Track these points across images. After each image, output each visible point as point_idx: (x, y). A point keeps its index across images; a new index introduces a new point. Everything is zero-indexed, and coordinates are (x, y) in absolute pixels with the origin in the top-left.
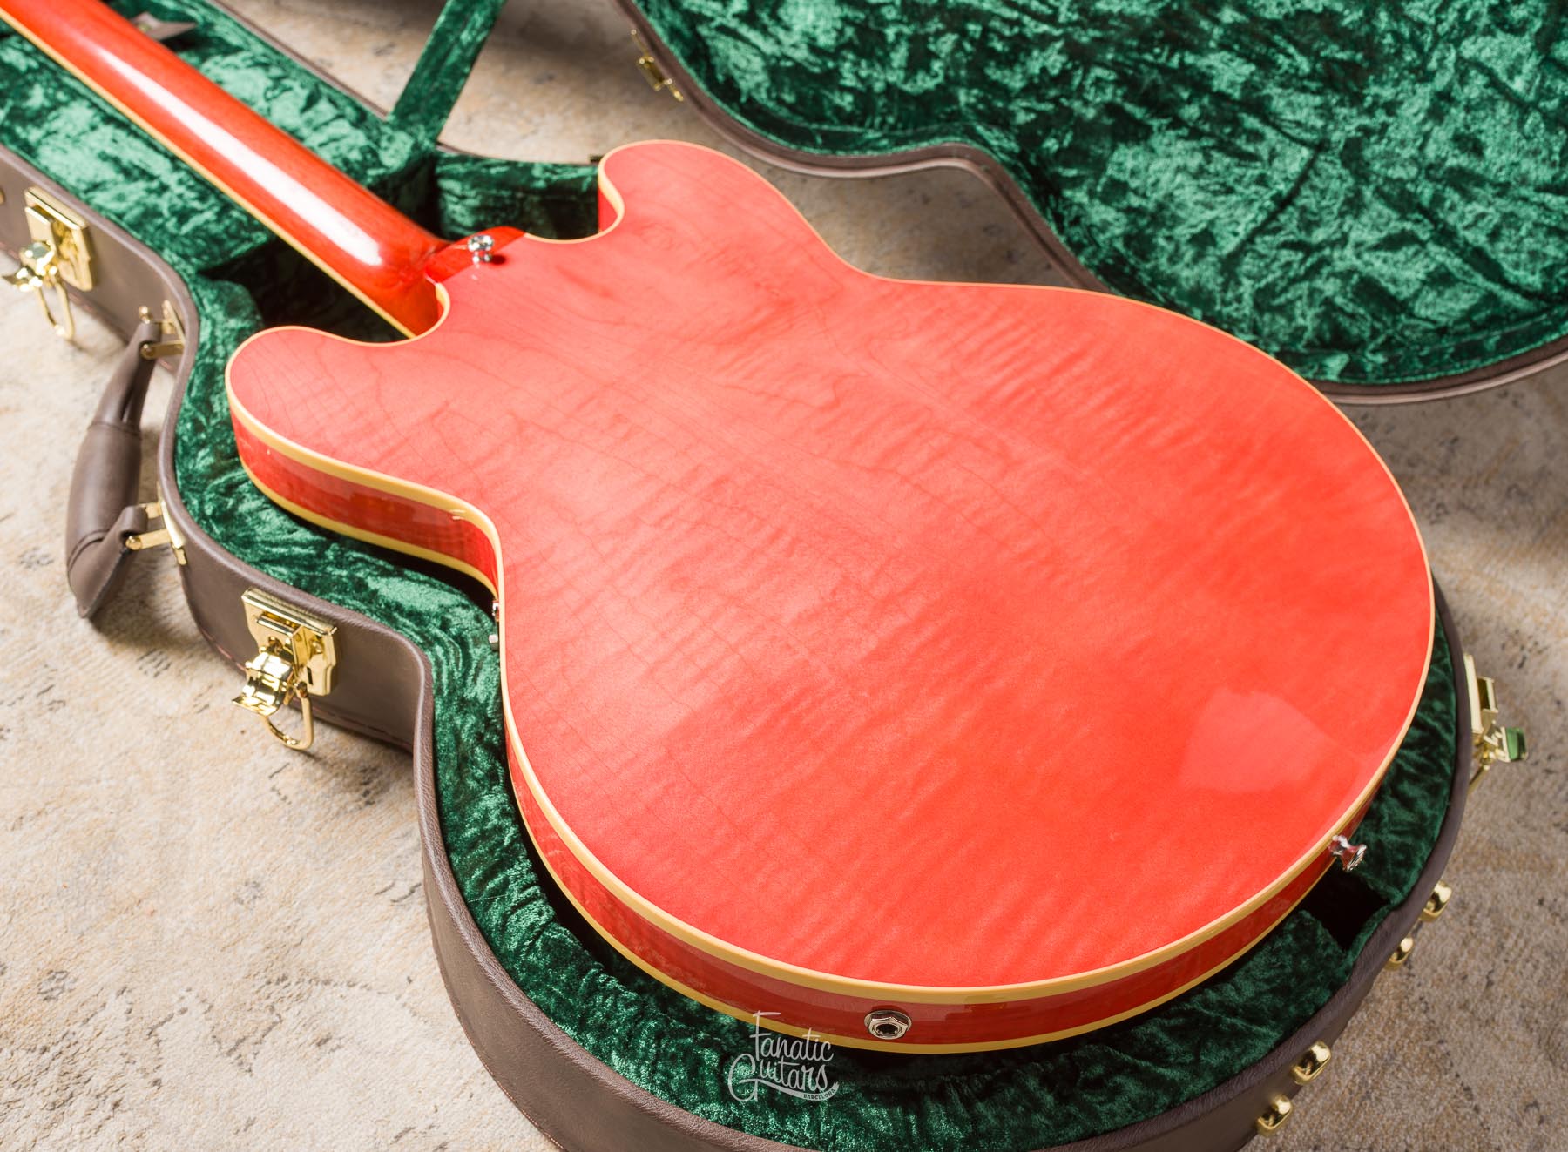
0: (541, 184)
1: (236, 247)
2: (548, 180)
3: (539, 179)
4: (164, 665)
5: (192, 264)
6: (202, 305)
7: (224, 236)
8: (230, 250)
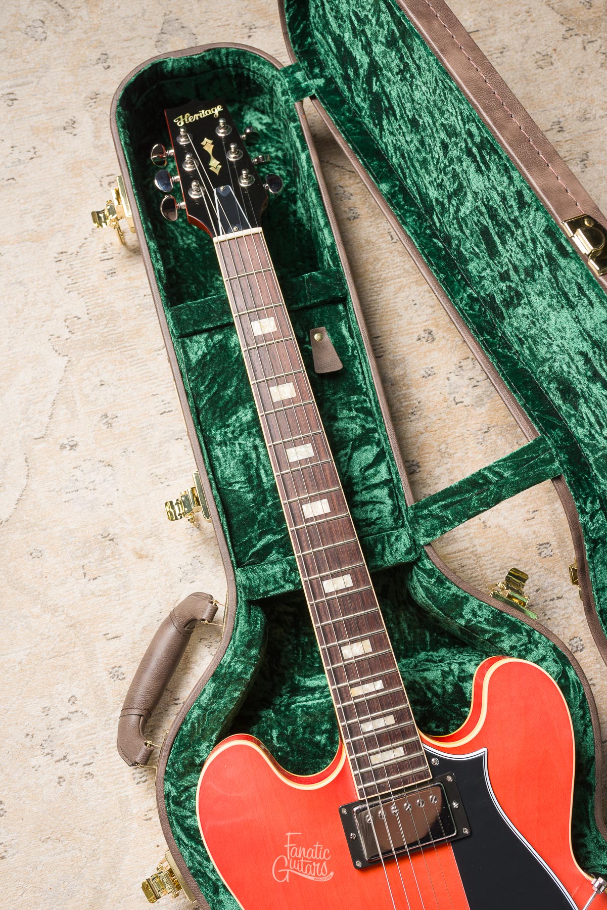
0: (463, 622)
1: (274, 590)
2: (469, 621)
3: (463, 617)
4: (144, 779)
5: (245, 593)
6: (236, 629)
7: (272, 579)
8: (269, 592)
